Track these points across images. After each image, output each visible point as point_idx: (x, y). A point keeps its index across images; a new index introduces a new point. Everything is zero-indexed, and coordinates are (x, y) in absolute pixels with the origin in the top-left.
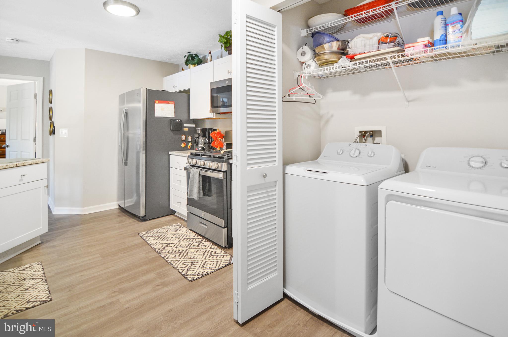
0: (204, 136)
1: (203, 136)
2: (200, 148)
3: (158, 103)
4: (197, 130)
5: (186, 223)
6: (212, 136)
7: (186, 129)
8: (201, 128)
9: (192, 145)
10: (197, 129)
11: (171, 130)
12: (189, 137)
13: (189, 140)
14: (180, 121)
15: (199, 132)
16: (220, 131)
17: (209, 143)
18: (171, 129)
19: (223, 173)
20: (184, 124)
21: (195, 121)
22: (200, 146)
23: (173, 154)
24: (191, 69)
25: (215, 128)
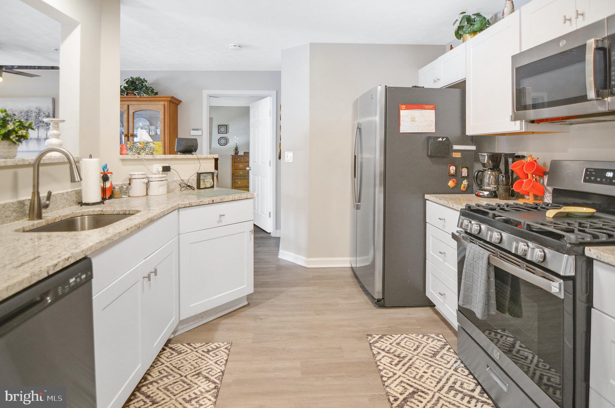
0: (495, 168)
1: (492, 169)
2: (486, 193)
3: (405, 108)
4: (480, 156)
5: (455, 338)
6: (516, 169)
7: (457, 155)
8: (489, 153)
9: (468, 184)
10: (480, 154)
11: (428, 156)
12: (464, 168)
13: (463, 175)
14: (445, 139)
15: (484, 160)
16: (535, 161)
17: (507, 184)
18: (428, 153)
19: (562, 281)
20: (454, 146)
21: (476, 140)
22: (486, 187)
23: (432, 200)
24: (467, 42)
25: (520, 153)
